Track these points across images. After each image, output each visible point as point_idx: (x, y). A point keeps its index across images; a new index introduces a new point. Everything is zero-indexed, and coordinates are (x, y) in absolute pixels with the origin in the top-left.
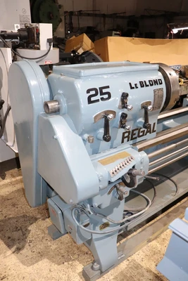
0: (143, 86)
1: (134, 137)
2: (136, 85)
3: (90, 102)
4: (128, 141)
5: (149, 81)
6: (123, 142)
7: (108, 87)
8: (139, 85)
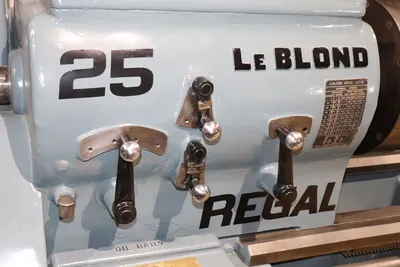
0: (288, 66)
1: (248, 214)
2: (258, 58)
3: (67, 92)
4: (226, 223)
5: (316, 52)
6: (204, 224)
7: (148, 53)
8: (270, 61)
